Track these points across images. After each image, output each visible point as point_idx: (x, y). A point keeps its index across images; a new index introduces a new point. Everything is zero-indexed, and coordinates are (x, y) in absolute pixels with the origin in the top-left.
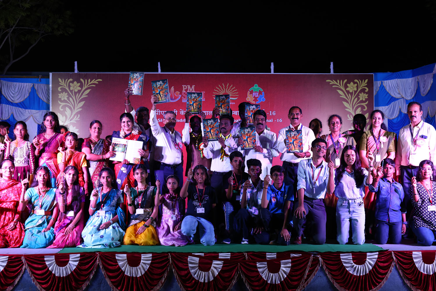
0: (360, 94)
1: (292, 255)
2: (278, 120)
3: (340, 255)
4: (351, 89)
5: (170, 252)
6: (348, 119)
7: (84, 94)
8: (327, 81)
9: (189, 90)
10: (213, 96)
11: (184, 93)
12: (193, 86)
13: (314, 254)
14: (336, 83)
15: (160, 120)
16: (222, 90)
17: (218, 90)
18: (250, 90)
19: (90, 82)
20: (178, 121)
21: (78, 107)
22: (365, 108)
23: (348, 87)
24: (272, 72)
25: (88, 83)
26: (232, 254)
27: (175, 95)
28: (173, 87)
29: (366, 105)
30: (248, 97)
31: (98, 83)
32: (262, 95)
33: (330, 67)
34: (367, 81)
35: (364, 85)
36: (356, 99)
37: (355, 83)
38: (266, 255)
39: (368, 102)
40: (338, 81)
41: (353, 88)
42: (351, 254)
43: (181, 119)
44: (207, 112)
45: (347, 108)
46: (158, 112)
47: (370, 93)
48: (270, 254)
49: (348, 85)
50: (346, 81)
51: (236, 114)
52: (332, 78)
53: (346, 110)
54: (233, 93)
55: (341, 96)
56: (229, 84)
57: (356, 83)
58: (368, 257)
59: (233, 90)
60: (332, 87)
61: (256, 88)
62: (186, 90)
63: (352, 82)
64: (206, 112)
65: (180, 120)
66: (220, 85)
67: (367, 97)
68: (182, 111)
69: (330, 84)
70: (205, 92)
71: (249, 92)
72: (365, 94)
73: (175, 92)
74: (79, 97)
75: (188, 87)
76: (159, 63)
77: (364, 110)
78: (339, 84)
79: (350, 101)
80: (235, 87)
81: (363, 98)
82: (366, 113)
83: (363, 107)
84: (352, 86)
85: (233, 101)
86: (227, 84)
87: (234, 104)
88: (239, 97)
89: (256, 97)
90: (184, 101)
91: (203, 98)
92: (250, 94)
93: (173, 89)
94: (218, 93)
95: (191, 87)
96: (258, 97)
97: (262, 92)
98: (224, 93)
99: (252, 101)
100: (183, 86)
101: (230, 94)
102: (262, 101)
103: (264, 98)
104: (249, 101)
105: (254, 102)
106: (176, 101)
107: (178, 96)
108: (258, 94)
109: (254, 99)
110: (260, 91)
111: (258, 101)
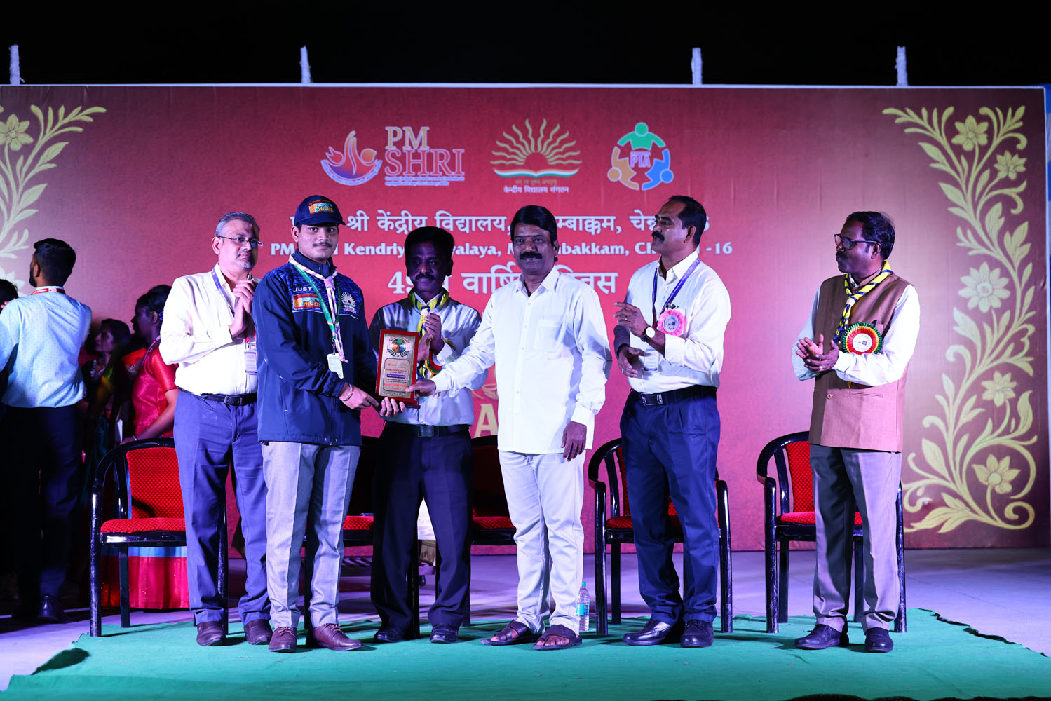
0: (999, 157)
2: (718, 246)
4: (968, 138)
6: (959, 244)
7: (43, 158)
8: (886, 111)
9: (411, 144)
10: (494, 166)
11: (393, 155)
12: (424, 131)
14: (915, 119)
16: (522, 144)
17: (510, 143)
18: (622, 142)
19: (66, 115)
20: (373, 253)
21: (24, 204)
22: (1015, 206)
23: (956, 132)
24: (697, 82)
25: (56, 121)
27: (362, 161)
28: (353, 133)
29: (1020, 194)
30: (614, 168)
31: (90, 120)
32: (662, 159)
33: (895, 63)
34: (1021, 111)
35: (1012, 128)
36: (987, 174)
37: (980, 119)
39: (1027, 184)
40: (924, 112)
41: (976, 136)
43: (383, 245)
44: (470, 221)
45: (955, 205)
47: (1034, 154)
49: (958, 125)
50: (949, 111)
51: (574, 227)
52: (901, 100)
53: (951, 214)
54: (563, 153)
55: (933, 165)
56: (548, 122)
57: (986, 118)
59: (562, 143)
60: (903, 132)
61: (641, 136)
62: (400, 144)
63: (973, 115)
64: (468, 218)
65: (378, 248)
66: (517, 127)
67: (1022, 169)
68: (386, 218)
69: (897, 124)
70: (465, 150)
71: (616, 152)
72: (1016, 157)
73: (360, 148)
74: (25, 169)
75: (404, 132)
76: (304, 51)
77: (1014, 212)
78: (925, 123)
79: (964, 180)
80: (570, 133)
81: (1008, 172)
82: (1020, 223)
83: (1008, 203)
84: (970, 130)
85: (562, 181)
86: (542, 122)
87: (566, 192)
88: (584, 169)
89: (643, 168)
90: (392, 181)
91: (459, 172)
92: (620, 158)
93: (351, 139)
94: (510, 153)
95: (416, 134)
96: (649, 166)
97: (663, 148)
98: (530, 155)
99: (629, 180)
100: (387, 128)
101: (549, 156)
102: (662, 180)
103: (668, 169)
104: (619, 181)
105: (635, 186)
106: (363, 183)
107: (373, 166)
108: (648, 158)
109: (635, 173)
110: (654, 145)
111: (649, 180)
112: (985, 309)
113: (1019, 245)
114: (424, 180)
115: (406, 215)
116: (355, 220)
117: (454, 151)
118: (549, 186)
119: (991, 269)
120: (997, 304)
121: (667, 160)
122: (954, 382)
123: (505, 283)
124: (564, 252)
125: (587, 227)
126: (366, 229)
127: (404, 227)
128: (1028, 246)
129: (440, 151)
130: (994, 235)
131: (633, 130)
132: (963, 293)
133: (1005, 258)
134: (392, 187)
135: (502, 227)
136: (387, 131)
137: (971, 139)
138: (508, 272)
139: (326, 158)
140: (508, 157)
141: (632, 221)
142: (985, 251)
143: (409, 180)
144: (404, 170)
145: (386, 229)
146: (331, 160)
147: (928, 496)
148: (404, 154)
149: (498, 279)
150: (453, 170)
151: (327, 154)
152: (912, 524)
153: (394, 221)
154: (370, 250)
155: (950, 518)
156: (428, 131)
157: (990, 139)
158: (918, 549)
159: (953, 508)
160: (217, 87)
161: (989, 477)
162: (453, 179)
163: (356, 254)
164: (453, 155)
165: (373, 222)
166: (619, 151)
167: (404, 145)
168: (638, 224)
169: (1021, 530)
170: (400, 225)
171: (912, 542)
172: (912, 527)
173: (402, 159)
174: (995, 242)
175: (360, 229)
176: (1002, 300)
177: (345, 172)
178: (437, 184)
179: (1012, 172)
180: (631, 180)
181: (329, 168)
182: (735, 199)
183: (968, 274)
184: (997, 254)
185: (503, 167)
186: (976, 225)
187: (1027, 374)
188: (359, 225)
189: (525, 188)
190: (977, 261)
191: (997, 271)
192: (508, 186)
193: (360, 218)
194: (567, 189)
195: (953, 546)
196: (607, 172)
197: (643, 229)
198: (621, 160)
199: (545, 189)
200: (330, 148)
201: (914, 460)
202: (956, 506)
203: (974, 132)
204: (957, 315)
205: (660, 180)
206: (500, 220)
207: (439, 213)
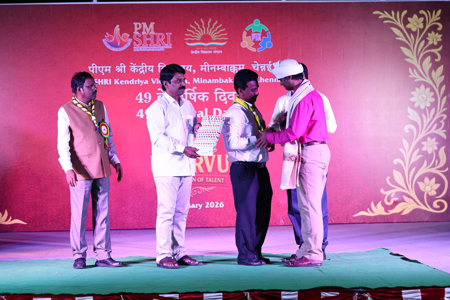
0: (429, 34)
1: (324, 294)
3: (402, 292)
5: (123, 294)
6: (410, 76)
8: (375, 13)
9: (146, 31)
10: (186, 41)
11: (137, 36)
12: (152, 24)
13: (359, 292)
14: (389, 16)
15: (97, 81)
16: (200, 30)
17: (193, 30)
18: (247, 29)
22: (437, 57)
23: (408, 22)
26: (225, 294)
27: (122, 39)
28: (118, 26)
29: (439, 52)
30: (244, 41)
32: (267, 37)
34: (439, 12)
35: (435, 20)
36: (423, 42)
37: (420, 16)
38: (280, 294)
39: (443, 47)
40: (393, 13)
41: (418, 24)
42: (419, 290)
43: (133, 79)
45: (408, 57)
46: (93, 67)
47: (446, 33)
48: (288, 293)
49: (409, 19)
50: (405, 12)
51: (225, 70)
52: (382, 7)
53: (406, 62)
54: (219, 34)
55: (397, 38)
56: (212, 20)
57: (423, 16)
58: (446, 295)
59: (219, 29)
60: (383, 23)
61: (257, 26)
62: (140, 31)
63: (416, 14)
65: (131, 81)
66: (197, 22)
67: (440, 40)
68: (134, 67)
69: (380, 19)
70: (172, 34)
71: (245, 33)
72: (437, 34)
73: (121, 33)
75: (142, 25)
77: (436, 60)
78: (393, 18)
79: (412, 45)
80: (222, 25)
81: (433, 41)
82: (439, 66)
83: (434, 56)
84: (415, 21)
85: (219, 48)
86: (209, 20)
87: (221, 53)
88: (229, 41)
89: (257, 41)
90: (137, 49)
91: (169, 44)
92: (247, 36)
93: (117, 29)
94: (194, 35)
95: (148, 26)
96: (261, 40)
97: (267, 32)
98: (203, 35)
99: (251, 47)
100: (134, 23)
101: (212, 36)
102: (267, 47)
103: (270, 42)
104: (246, 48)
105: (254, 50)
106: (123, 50)
107: (127, 42)
108: (260, 36)
109: (254, 44)
110: (263, 30)
111: (261, 47)
112: (423, 107)
113: (439, 76)
114: (152, 48)
115: (144, 65)
116: (119, 68)
117: (167, 34)
118: (212, 50)
119: (426, 88)
120: (429, 105)
121: (269, 37)
122: (408, 142)
123: (192, 97)
124: (220, 82)
125: (231, 70)
126: (124, 72)
127: (143, 71)
128: (443, 77)
129: (160, 34)
130: (427, 72)
131: (253, 23)
132: (412, 99)
133: (432, 83)
134: (137, 51)
135: (190, 70)
136: (134, 25)
137: (415, 26)
138: (193, 92)
139: (105, 38)
140: (193, 36)
141: (253, 67)
142: (422, 79)
143: (145, 48)
144: (143, 43)
145: (134, 72)
146: (108, 39)
147: (396, 197)
148: (142, 36)
149: (188, 95)
150: (166, 43)
151: (105, 36)
152: (389, 211)
153: (138, 68)
154: (127, 82)
155: (407, 208)
156: (154, 25)
157: (425, 26)
158: (392, 223)
159: (408, 203)
160: (52, 5)
161: (425, 188)
162: (166, 47)
163: (120, 84)
164: (166, 36)
165: (128, 69)
166: (246, 33)
167: (143, 31)
168: (256, 68)
169: (441, 213)
170: (141, 70)
171: (389, 219)
172: (389, 212)
173: (142, 38)
174: (428, 75)
175: (122, 72)
176: (431, 103)
177: (114, 45)
178: (158, 50)
179: (435, 41)
180: (252, 47)
181: (106, 43)
182: (302, 55)
183: (415, 90)
184: (429, 81)
185: (190, 41)
186: (418, 67)
187: (443, 138)
188: (121, 70)
189: (201, 51)
190: (419, 84)
191: (428, 89)
192: (193, 51)
193: (121, 67)
194: (221, 52)
195: (409, 221)
196: (240, 43)
197: (258, 70)
198: (247, 37)
199: (211, 52)
200: (107, 33)
201: (390, 180)
202: (410, 202)
203: (417, 22)
204: (410, 110)
205: (266, 47)
206: (189, 67)
207: (159, 64)
